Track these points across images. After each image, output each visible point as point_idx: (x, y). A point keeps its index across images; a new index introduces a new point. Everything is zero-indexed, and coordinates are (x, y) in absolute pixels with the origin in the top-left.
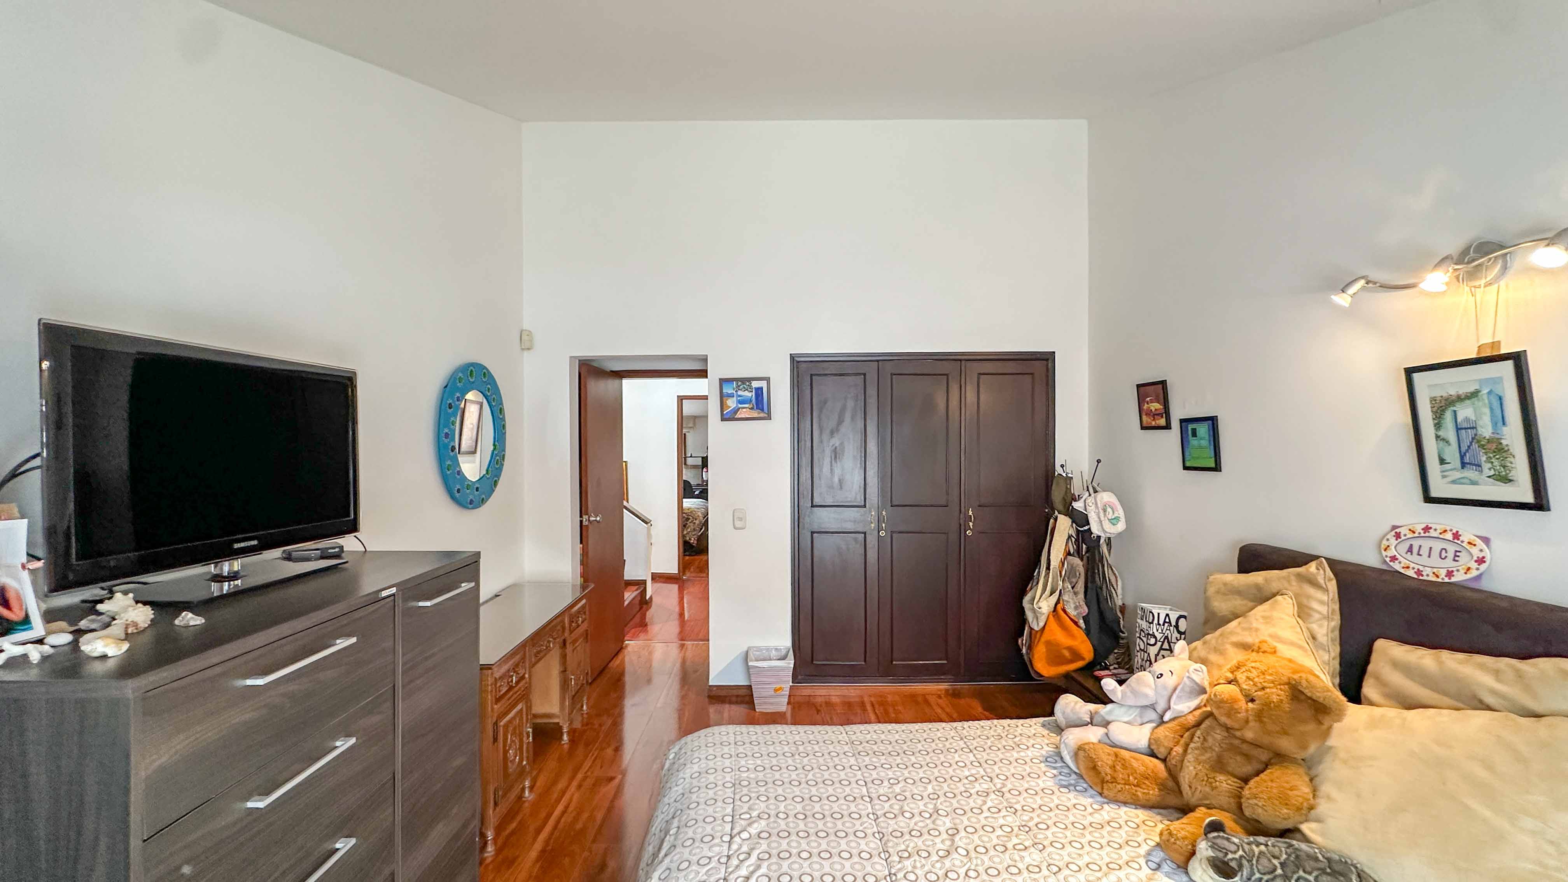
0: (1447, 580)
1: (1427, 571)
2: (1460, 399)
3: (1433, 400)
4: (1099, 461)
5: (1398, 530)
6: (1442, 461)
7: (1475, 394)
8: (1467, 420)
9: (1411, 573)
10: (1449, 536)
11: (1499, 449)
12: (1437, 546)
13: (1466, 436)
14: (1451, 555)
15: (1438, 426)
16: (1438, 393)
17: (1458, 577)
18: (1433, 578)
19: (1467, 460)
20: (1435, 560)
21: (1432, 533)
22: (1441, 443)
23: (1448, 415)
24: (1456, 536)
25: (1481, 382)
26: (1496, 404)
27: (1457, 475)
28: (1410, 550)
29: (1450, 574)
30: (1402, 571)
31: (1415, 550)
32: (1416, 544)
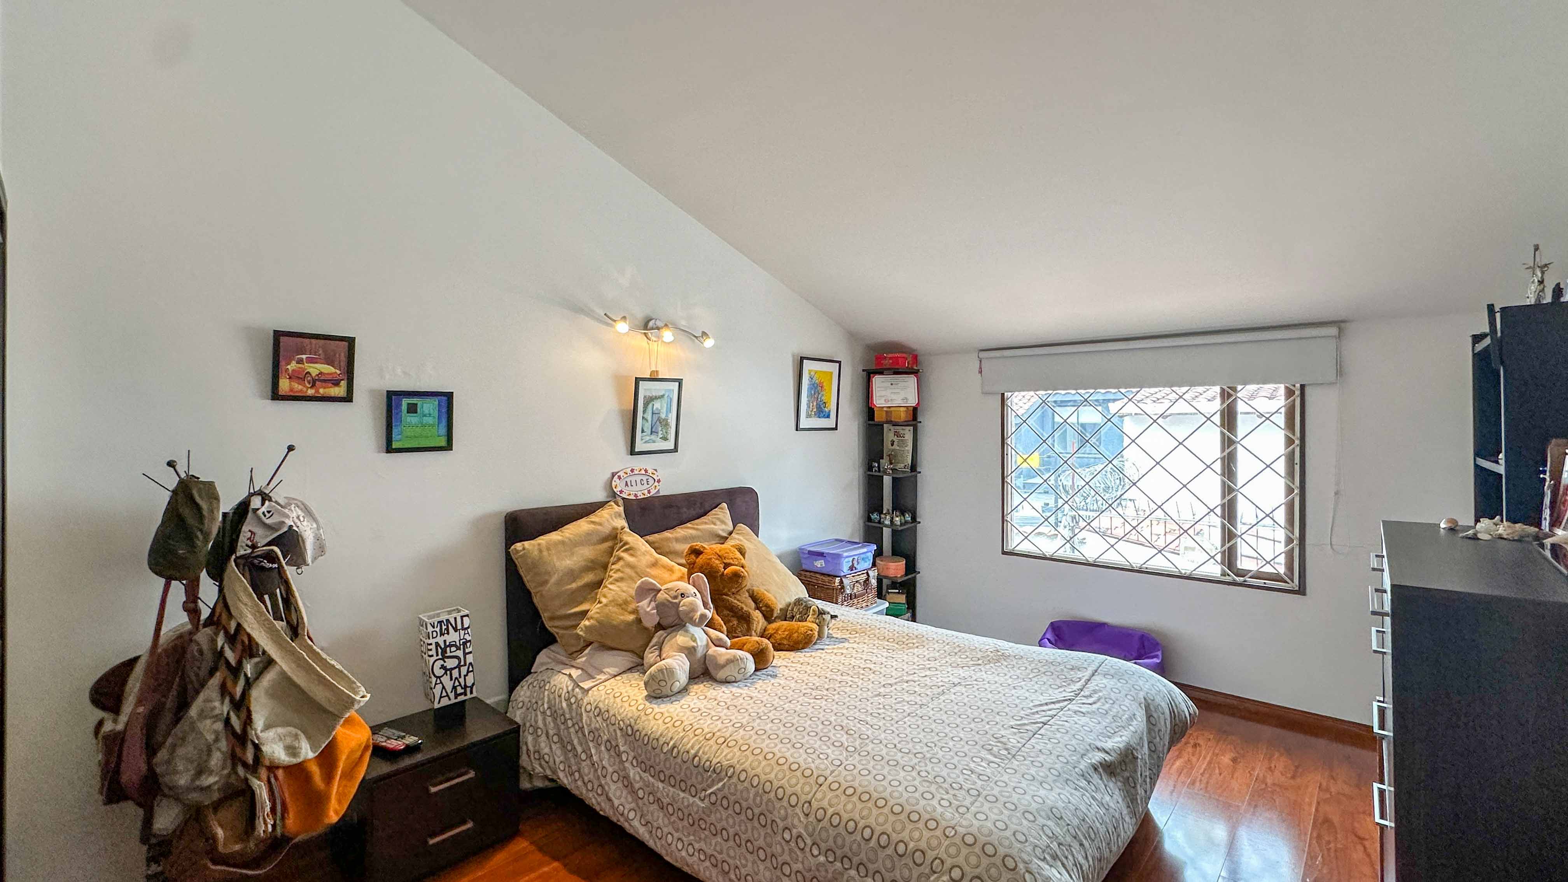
0: (649, 495)
1: (639, 494)
2: (656, 398)
3: (645, 397)
4: (291, 448)
5: (618, 474)
6: (643, 431)
7: (663, 396)
8: (657, 409)
9: (632, 497)
10: (643, 472)
11: (665, 424)
12: (638, 478)
13: (656, 417)
14: (645, 482)
15: (644, 412)
16: (648, 394)
17: (653, 492)
18: (643, 497)
19: (653, 430)
20: (639, 487)
21: (636, 472)
22: (645, 421)
23: (650, 405)
24: (646, 471)
25: (666, 390)
26: (669, 400)
27: (648, 438)
28: (627, 485)
29: (649, 492)
30: (628, 497)
31: (629, 484)
32: (628, 480)
